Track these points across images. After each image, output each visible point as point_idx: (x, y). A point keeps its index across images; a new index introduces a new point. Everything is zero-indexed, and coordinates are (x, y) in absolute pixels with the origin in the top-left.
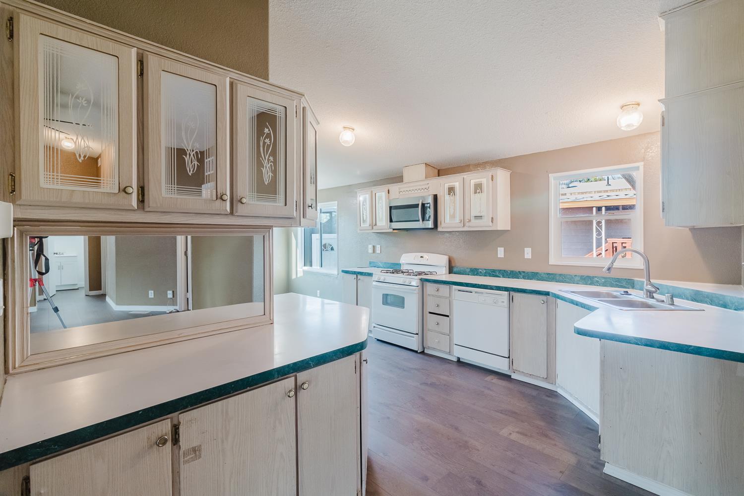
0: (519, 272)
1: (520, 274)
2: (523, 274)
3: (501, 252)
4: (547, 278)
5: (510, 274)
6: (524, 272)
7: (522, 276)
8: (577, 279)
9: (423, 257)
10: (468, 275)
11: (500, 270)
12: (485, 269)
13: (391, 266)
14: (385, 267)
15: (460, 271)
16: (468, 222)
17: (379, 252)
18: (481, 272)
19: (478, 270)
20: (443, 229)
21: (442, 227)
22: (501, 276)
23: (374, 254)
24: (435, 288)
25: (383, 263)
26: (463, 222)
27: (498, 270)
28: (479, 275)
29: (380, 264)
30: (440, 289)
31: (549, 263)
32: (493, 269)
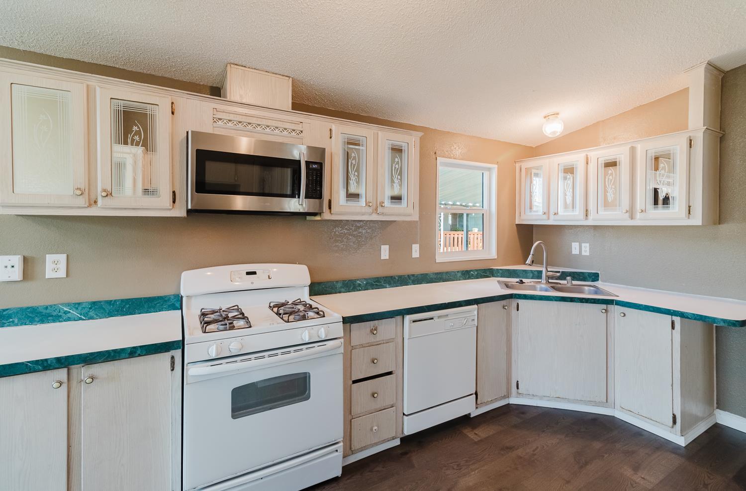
0: (408, 275)
1: (410, 278)
2: (412, 278)
3: (385, 252)
4: (435, 279)
5: (398, 280)
6: (413, 275)
7: (411, 282)
8: (459, 274)
9: (254, 273)
10: (340, 292)
11: (386, 277)
12: (365, 279)
13: (123, 307)
14: (96, 314)
15: (325, 289)
16: (382, 206)
17: (62, 273)
18: (360, 285)
19: (355, 282)
20: (333, 216)
21: (332, 212)
22: (387, 286)
23: (28, 285)
24: (368, 330)
25: (83, 306)
26: (375, 206)
27: (384, 277)
28: (358, 291)
29: (65, 309)
30: (379, 329)
31: (436, 261)
32: (377, 278)
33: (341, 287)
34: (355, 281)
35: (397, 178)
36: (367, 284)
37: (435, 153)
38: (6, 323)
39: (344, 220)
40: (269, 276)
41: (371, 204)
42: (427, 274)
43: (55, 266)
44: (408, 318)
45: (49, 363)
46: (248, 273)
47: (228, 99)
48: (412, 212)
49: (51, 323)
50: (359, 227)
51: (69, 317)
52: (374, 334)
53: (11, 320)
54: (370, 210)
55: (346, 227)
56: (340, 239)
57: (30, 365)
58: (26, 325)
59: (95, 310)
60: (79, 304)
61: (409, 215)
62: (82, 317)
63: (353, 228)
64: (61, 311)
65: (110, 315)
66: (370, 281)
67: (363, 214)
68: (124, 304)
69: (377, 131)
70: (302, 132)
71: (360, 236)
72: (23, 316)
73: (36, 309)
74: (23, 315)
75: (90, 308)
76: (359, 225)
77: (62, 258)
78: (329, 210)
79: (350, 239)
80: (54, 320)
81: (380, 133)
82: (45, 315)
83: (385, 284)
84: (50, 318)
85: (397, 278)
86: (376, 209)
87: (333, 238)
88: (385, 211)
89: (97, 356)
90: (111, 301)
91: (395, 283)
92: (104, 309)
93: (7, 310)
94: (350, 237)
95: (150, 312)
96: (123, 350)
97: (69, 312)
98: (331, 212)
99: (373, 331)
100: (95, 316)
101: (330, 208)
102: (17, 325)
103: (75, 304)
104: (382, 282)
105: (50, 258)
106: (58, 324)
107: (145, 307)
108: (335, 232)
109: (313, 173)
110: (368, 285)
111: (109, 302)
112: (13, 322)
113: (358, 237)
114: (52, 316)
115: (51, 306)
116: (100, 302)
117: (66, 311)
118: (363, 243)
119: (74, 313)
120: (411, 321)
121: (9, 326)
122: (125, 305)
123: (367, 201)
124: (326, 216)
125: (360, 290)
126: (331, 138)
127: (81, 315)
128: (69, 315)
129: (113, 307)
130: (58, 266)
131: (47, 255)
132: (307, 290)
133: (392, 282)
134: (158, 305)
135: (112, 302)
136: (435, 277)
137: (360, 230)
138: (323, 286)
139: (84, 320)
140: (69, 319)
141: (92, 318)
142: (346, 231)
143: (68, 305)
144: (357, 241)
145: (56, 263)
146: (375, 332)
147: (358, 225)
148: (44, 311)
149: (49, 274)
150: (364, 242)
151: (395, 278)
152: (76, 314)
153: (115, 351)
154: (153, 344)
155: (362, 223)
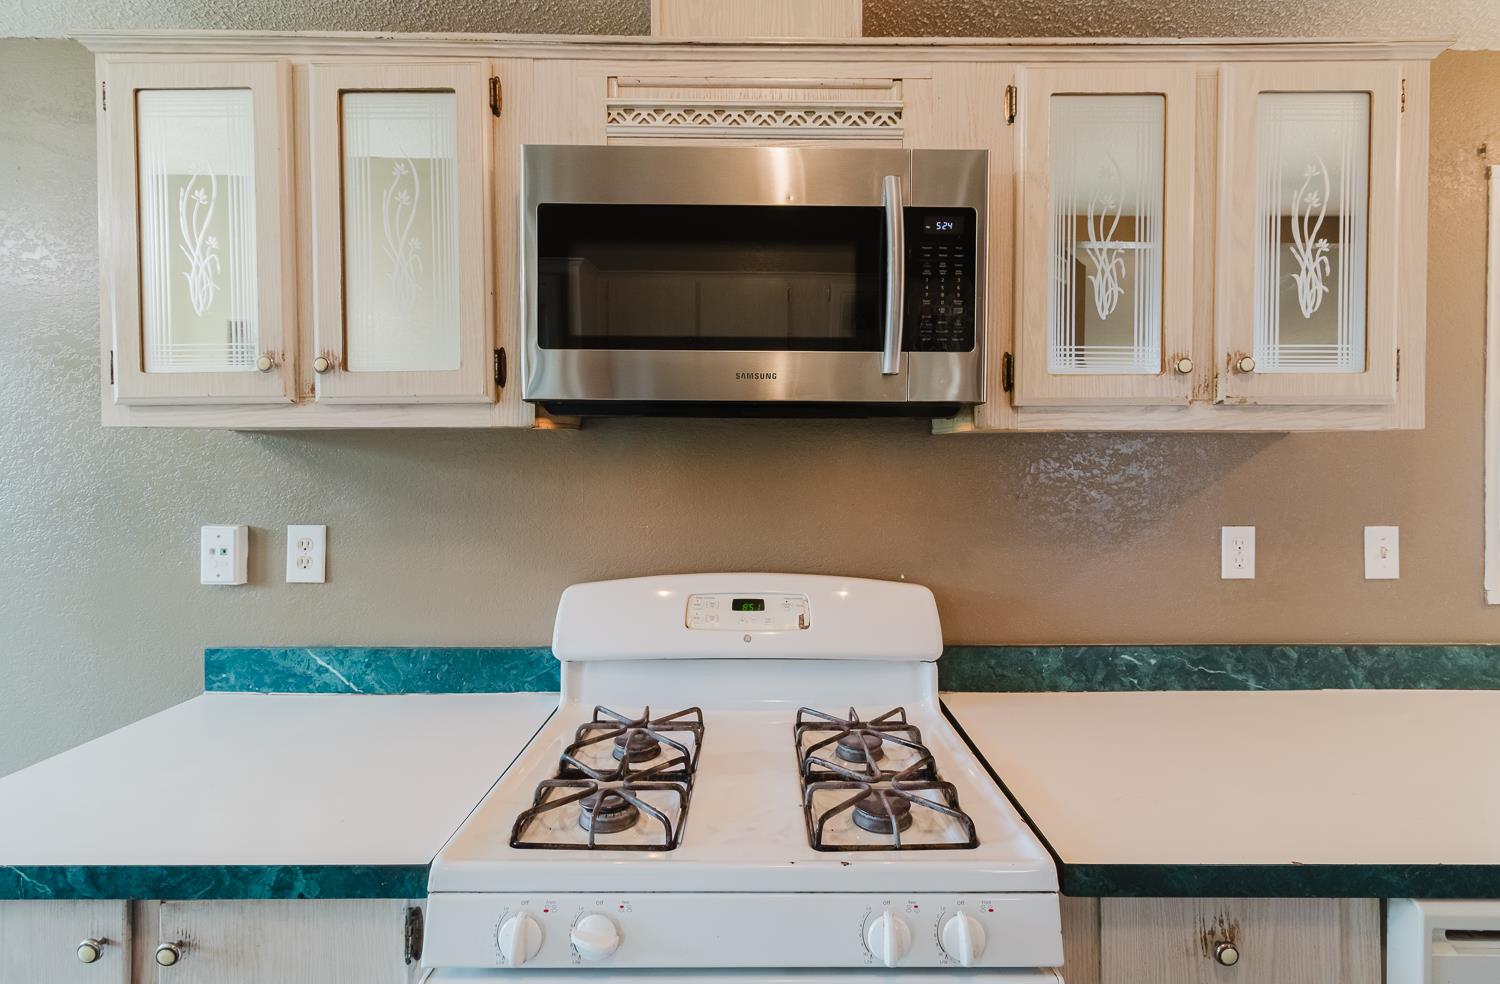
0: (1348, 649)
3: (1238, 553)
4: (1485, 672)
5: (1300, 665)
6: (1372, 650)
7: (1360, 675)
9: (758, 605)
10: (1055, 688)
11: (1245, 648)
12: (1156, 649)
13: (435, 671)
14: (379, 682)
15: (999, 671)
16: (1239, 371)
17: (316, 574)
18: (1132, 669)
19: (1115, 655)
20: (1021, 416)
21: (1017, 403)
22: (1251, 683)
23: (256, 594)
24: (1190, 935)
25: (354, 658)
26: (1203, 373)
27: (1233, 648)
28: (1124, 688)
29: (320, 662)
30: (1249, 936)
31: (1485, 600)
32: (1206, 647)
33: (1059, 672)
34: (1116, 651)
35: (1314, 252)
36: (1160, 667)
37: (1483, 150)
38: (214, 682)
39: (1068, 433)
40: (801, 618)
41: (1185, 366)
42: (1440, 650)
43: (302, 553)
44: (1413, 918)
45: (69, 880)
46: (738, 605)
47: (656, 36)
48: (1394, 395)
49: (294, 692)
50: (1128, 460)
51: (326, 683)
52: (1219, 959)
53: (224, 676)
54: (1183, 389)
55: (1078, 458)
56: (1055, 500)
57: (26, 878)
58: (249, 690)
59: (377, 670)
60: (346, 651)
61: (1378, 407)
62: (352, 685)
63: (1105, 463)
64: (312, 665)
65: (408, 687)
66: (1175, 658)
67: (1151, 408)
68: (437, 662)
69: (1212, 67)
70: (899, 114)
71: (1132, 490)
72: (244, 670)
73: (267, 656)
74: (244, 667)
75: (368, 665)
76: (1129, 451)
77: (317, 533)
78: (1003, 396)
79: (1094, 500)
80: (299, 687)
81: (1229, 72)
82: (283, 672)
83: (1240, 672)
84: (290, 680)
85: (1295, 655)
86: (1211, 385)
87: (1027, 497)
88: (1250, 390)
89: (188, 880)
90: (411, 650)
91: (1283, 672)
92: (395, 670)
93: (217, 651)
94: (1093, 493)
95: (495, 691)
96: (256, 871)
97: (327, 670)
98: (1011, 400)
99: (1217, 943)
100: (377, 687)
101: (1009, 385)
102: (233, 689)
103: (339, 650)
104: (1229, 667)
105: (295, 533)
106: (305, 696)
107: (484, 675)
108: (1035, 477)
109: (934, 253)
110: (1166, 670)
111: (406, 654)
112: (227, 680)
113: (1124, 496)
114: (295, 675)
115: (293, 652)
116: (387, 650)
117: (321, 666)
118: (1144, 515)
119: (336, 673)
120: (1435, 931)
121: (221, 688)
122: (439, 665)
123: (1169, 354)
124: (996, 416)
125: (1133, 688)
126: (1012, 119)
127: (349, 681)
128: (326, 677)
129: (415, 665)
130: (309, 553)
131: (289, 526)
132: (930, 673)
133: (1272, 668)
134: (514, 672)
135: (413, 655)
136: (1485, 663)
137: (1133, 469)
138: (993, 662)
139: (356, 693)
140: (325, 688)
141: (369, 690)
142: (1076, 473)
143: (325, 651)
144: (1118, 509)
145: (304, 545)
146: (1228, 955)
147: (1125, 450)
148: (282, 663)
149: (294, 574)
150: (1149, 511)
151: (1284, 655)
152: (339, 675)
153: (234, 871)
154: (341, 868)
155: (1138, 445)
